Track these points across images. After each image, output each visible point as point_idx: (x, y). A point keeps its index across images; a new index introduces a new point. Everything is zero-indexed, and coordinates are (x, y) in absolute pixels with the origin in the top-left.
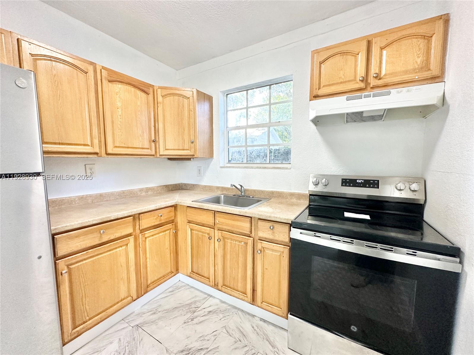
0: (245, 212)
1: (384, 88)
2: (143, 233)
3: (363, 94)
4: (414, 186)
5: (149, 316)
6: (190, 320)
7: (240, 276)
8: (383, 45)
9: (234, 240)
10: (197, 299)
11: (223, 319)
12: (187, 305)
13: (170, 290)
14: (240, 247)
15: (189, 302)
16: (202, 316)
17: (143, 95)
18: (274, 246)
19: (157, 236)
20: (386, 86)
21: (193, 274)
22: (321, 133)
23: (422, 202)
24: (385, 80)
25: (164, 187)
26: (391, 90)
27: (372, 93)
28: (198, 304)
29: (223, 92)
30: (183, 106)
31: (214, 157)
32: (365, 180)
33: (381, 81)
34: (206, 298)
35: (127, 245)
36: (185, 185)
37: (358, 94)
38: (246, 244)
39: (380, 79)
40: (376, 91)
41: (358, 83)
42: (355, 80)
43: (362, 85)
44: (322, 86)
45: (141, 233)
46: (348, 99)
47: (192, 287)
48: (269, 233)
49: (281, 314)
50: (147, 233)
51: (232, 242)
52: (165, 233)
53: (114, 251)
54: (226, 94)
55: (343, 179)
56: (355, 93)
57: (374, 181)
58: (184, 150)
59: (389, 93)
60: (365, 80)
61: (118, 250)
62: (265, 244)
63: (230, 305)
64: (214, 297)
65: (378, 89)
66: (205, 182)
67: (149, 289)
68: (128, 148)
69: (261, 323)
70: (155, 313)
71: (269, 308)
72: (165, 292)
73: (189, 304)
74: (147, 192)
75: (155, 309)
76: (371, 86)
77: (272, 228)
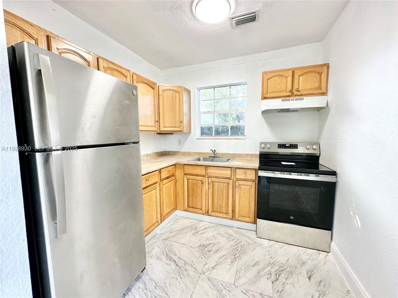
0: (226, 165)
1: (300, 96)
3: (290, 99)
4: (315, 147)
5: (168, 234)
6: (196, 233)
7: (224, 203)
8: (300, 74)
9: (220, 182)
10: (194, 223)
11: (215, 230)
13: (173, 220)
14: (224, 186)
15: (189, 225)
16: (202, 230)
18: (246, 183)
19: (168, 184)
20: (301, 95)
21: (189, 209)
22: (264, 118)
23: (318, 155)
24: (301, 92)
25: (156, 154)
26: (304, 98)
27: (295, 98)
28: (197, 226)
29: (198, 89)
30: (176, 98)
31: (192, 132)
32: (290, 145)
33: (299, 93)
34: (199, 222)
35: (156, 189)
36: (168, 152)
37: (288, 98)
38: (228, 184)
39: (299, 92)
40: (297, 97)
41: (288, 92)
42: (286, 91)
43: (290, 94)
44: (268, 92)
45: (161, 182)
46: (283, 101)
47: (187, 218)
48: (243, 176)
49: (250, 221)
50: (164, 182)
51: (219, 183)
52: (171, 182)
53: (151, 192)
54: (199, 89)
55: (278, 144)
56: (286, 97)
57: (295, 145)
58: (176, 127)
59: (303, 99)
60: (291, 91)
61: (152, 191)
62: (241, 182)
63: (216, 224)
64: (204, 221)
65: (298, 97)
66: (184, 149)
67: (165, 218)
69: (238, 229)
70: (171, 233)
71: (243, 220)
72: (170, 222)
75: (170, 231)
76: (295, 95)
77: (245, 172)
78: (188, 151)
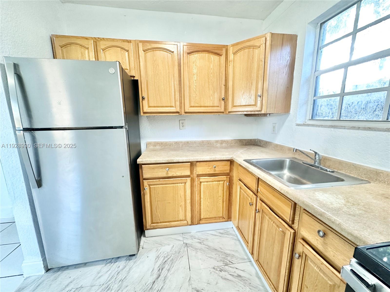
0: (286, 192)
2: (199, 178)
5: (196, 242)
6: (219, 270)
7: (273, 265)
9: (272, 220)
10: (236, 254)
12: (225, 254)
13: (221, 231)
14: (277, 232)
16: (230, 275)
17: (216, 58)
19: (211, 183)
21: (238, 230)
25: (238, 141)
31: (291, 112)
35: (185, 183)
36: (260, 141)
38: (283, 233)
45: (197, 177)
50: (202, 179)
51: (270, 221)
52: (218, 182)
53: (176, 185)
58: (250, 105)
61: (179, 185)
66: (278, 141)
67: (201, 222)
68: (201, 107)
70: (200, 243)
72: (216, 231)
73: (226, 254)
74: (222, 144)
75: (202, 240)
77: (321, 234)
78: (281, 144)
